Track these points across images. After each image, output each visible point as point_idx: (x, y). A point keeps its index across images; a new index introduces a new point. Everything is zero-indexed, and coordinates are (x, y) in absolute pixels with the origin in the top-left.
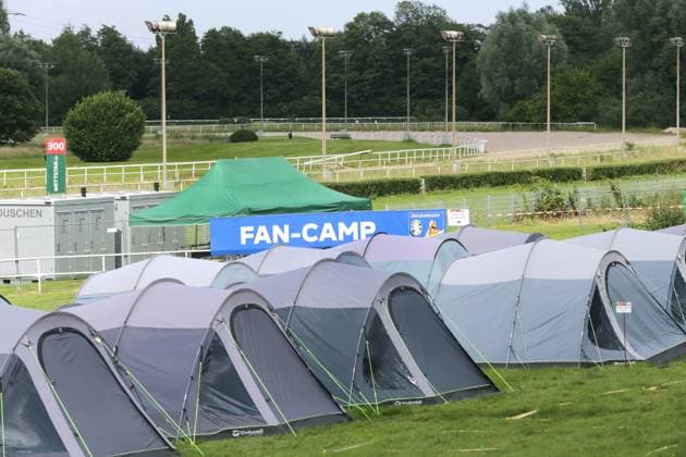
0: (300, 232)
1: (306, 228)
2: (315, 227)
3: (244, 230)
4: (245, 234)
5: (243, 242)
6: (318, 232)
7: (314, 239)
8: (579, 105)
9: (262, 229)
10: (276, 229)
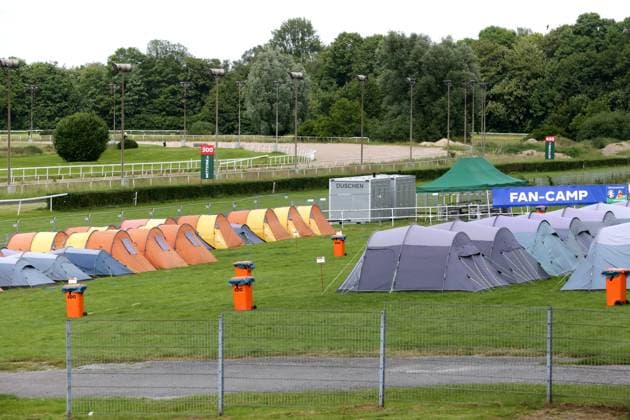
0: (544, 195)
1: (548, 194)
2: (553, 193)
3: (512, 194)
4: (513, 197)
5: (512, 201)
6: (555, 196)
7: (552, 199)
8: (353, 124)
9: (523, 194)
10: (530, 194)
